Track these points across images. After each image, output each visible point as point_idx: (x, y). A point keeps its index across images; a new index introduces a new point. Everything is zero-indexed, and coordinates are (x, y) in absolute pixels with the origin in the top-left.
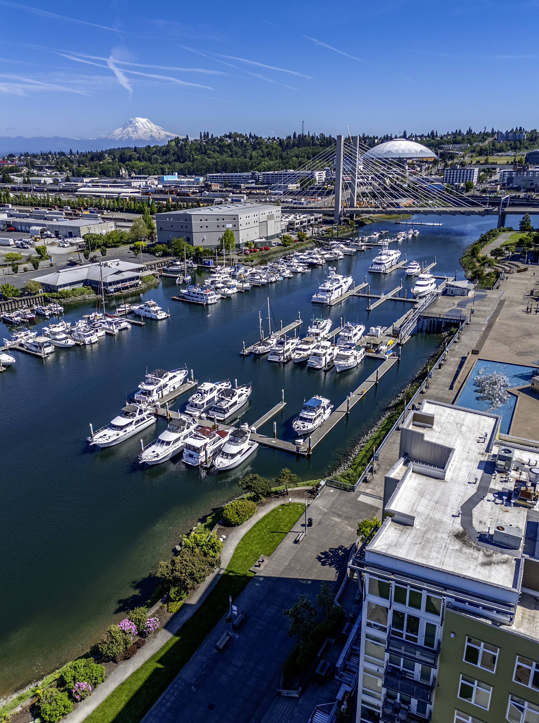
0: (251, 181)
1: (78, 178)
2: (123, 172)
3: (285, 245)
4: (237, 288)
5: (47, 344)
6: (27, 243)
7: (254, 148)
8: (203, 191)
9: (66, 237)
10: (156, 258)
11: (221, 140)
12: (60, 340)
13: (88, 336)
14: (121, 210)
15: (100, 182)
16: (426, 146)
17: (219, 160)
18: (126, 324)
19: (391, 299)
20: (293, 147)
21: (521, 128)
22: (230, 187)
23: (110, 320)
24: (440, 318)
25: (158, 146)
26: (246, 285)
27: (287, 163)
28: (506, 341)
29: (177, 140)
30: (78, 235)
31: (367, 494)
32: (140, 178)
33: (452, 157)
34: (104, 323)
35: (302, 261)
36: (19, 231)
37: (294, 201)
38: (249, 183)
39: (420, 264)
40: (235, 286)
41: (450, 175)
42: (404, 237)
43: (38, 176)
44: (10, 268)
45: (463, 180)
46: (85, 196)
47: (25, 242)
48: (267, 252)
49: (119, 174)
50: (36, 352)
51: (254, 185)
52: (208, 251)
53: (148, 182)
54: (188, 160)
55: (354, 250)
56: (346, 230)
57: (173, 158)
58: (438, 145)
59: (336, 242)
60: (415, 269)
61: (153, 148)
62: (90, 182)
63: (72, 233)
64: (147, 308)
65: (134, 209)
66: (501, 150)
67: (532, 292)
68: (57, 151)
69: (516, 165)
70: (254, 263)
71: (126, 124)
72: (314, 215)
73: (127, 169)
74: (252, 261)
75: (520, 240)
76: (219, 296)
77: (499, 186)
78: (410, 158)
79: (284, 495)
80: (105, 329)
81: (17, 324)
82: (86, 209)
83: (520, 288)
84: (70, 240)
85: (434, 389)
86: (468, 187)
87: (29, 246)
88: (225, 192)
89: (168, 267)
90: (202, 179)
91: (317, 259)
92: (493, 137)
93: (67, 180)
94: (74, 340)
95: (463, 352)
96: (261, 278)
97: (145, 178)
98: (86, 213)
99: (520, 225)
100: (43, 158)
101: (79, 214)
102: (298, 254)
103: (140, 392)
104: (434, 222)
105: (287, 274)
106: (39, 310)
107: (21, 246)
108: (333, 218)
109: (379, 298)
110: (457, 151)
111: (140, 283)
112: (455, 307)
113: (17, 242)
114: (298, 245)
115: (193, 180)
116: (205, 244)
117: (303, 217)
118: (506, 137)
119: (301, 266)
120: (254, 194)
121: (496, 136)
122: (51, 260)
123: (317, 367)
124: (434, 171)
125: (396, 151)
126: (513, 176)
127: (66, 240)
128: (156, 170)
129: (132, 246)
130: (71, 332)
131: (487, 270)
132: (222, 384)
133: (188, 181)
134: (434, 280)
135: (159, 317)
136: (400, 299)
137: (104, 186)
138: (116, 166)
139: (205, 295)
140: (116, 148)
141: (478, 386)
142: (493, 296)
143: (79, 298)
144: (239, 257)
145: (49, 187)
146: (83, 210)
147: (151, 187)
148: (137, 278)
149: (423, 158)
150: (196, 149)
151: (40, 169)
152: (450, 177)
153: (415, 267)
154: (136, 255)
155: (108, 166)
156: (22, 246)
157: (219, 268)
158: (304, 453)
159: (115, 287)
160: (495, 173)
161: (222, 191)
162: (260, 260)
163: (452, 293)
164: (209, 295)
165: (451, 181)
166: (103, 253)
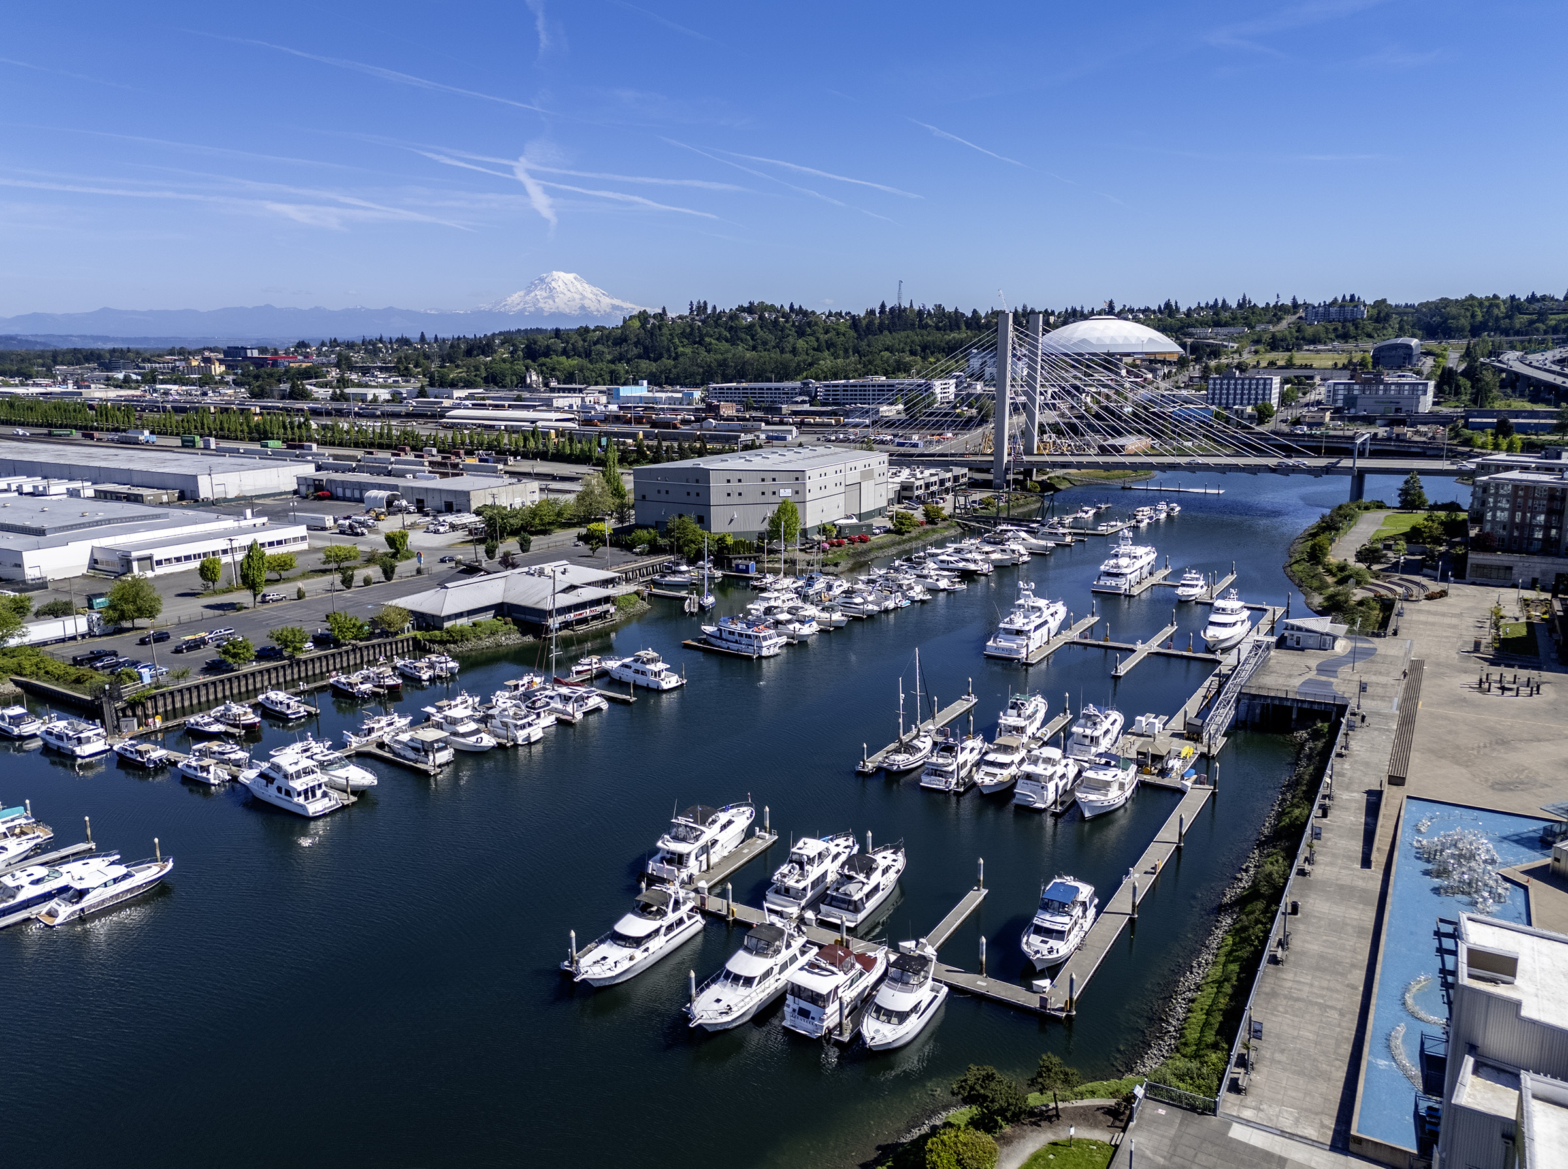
0: (799, 399)
1: (441, 390)
2: (534, 378)
3: (899, 532)
4: (819, 623)
5: (441, 744)
6: (362, 524)
7: (801, 333)
8: (705, 419)
9: (439, 512)
10: (634, 557)
11: (733, 316)
12: (464, 735)
13: (523, 727)
14: (544, 456)
15: (489, 398)
16: (1158, 329)
17: (730, 355)
18: (598, 699)
19: (1157, 654)
20: (881, 332)
21: (1352, 296)
22: (756, 409)
23: (564, 690)
24: (1287, 699)
25: (604, 328)
26: (837, 616)
27: (870, 362)
28: (1457, 756)
29: (643, 316)
30: (464, 508)
31: (1247, 1123)
32: (569, 390)
33: (1215, 353)
34: (551, 698)
35: (945, 566)
36: (338, 499)
37: (897, 440)
38: (797, 402)
39: (1206, 578)
40: (813, 619)
41: (1221, 389)
42: (1151, 518)
43: (359, 385)
44: (337, 578)
45: (1249, 399)
46: (466, 426)
47: (360, 523)
48: (864, 546)
49: (525, 381)
50: (416, 761)
51: (807, 407)
52: (743, 543)
53: (587, 400)
54: (666, 356)
55: (1051, 544)
56: (1021, 502)
57: (635, 351)
58: (1182, 328)
59: (1010, 528)
60: (1195, 588)
61: (594, 331)
62: (466, 398)
63: (453, 504)
64: (638, 666)
65: (571, 454)
66: (1314, 341)
67: (1477, 645)
68: (396, 335)
69: (1355, 370)
70: (840, 569)
71: (532, 283)
72: (951, 470)
73: (542, 372)
74: (836, 565)
75: (1414, 529)
76: (784, 640)
77: (1328, 414)
78: (1128, 355)
79: (1049, 1119)
80: (556, 710)
81: (363, 698)
82: (470, 453)
83: (1445, 634)
84: (450, 518)
85: (1326, 865)
86: (1263, 415)
87: (365, 531)
88: (748, 420)
89: (662, 577)
90: (697, 394)
91: (975, 561)
92: (1295, 313)
93: (422, 393)
94: (496, 736)
95: (1366, 780)
96: (866, 602)
97: (581, 391)
98: (472, 461)
99: (1400, 495)
100: (366, 350)
101: (458, 464)
102: (934, 551)
103: (659, 856)
104: (1206, 487)
105: (918, 592)
106: (407, 669)
107: (349, 531)
108: (990, 477)
109: (1133, 651)
110: (1224, 340)
111: (612, 610)
112: (1312, 675)
113: (341, 522)
114: (926, 532)
115: (680, 395)
116: (734, 528)
117: (928, 474)
118: (1325, 312)
119: (944, 576)
120: (810, 424)
121: (1301, 313)
122: (420, 561)
123: (1037, 805)
124: (1183, 378)
125: (1098, 339)
126: (1356, 392)
127: (441, 519)
128: (601, 375)
129: (583, 531)
130: (485, 719)
131: (1358, 594)
132: (837, 841)
133: (669, 398)
134: (1247, 613)
135: (665, 686)
136: (1180, 653)
137: (496, 407)
138: (520, 367)
139: (757, 637)
140: (513, 329)
141: (1428, 861)
142: (1392, 652)
143: (488, 642)
144: (808, 557)
145: (383, 409)
146: (463, 456)
147: (594, 409)
148: (607, 600)
149: (1155, 353)
150: (683, 334)
151: (365, 371)
152: (1221, 394)
153: (1195, 583)
154: (593, 550)
155: (503, 365)
156: (352, 531)
157: (770, 578)
158: (1058, 1013)
159: (561, 619)
160: (1313, 386)
161: (744, 419)
162: (851, 562)
163: (1298, 643)
164: (765, 638)
165: (1224, 401)
166: (525, 547)
